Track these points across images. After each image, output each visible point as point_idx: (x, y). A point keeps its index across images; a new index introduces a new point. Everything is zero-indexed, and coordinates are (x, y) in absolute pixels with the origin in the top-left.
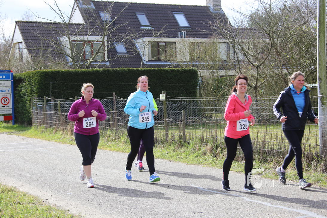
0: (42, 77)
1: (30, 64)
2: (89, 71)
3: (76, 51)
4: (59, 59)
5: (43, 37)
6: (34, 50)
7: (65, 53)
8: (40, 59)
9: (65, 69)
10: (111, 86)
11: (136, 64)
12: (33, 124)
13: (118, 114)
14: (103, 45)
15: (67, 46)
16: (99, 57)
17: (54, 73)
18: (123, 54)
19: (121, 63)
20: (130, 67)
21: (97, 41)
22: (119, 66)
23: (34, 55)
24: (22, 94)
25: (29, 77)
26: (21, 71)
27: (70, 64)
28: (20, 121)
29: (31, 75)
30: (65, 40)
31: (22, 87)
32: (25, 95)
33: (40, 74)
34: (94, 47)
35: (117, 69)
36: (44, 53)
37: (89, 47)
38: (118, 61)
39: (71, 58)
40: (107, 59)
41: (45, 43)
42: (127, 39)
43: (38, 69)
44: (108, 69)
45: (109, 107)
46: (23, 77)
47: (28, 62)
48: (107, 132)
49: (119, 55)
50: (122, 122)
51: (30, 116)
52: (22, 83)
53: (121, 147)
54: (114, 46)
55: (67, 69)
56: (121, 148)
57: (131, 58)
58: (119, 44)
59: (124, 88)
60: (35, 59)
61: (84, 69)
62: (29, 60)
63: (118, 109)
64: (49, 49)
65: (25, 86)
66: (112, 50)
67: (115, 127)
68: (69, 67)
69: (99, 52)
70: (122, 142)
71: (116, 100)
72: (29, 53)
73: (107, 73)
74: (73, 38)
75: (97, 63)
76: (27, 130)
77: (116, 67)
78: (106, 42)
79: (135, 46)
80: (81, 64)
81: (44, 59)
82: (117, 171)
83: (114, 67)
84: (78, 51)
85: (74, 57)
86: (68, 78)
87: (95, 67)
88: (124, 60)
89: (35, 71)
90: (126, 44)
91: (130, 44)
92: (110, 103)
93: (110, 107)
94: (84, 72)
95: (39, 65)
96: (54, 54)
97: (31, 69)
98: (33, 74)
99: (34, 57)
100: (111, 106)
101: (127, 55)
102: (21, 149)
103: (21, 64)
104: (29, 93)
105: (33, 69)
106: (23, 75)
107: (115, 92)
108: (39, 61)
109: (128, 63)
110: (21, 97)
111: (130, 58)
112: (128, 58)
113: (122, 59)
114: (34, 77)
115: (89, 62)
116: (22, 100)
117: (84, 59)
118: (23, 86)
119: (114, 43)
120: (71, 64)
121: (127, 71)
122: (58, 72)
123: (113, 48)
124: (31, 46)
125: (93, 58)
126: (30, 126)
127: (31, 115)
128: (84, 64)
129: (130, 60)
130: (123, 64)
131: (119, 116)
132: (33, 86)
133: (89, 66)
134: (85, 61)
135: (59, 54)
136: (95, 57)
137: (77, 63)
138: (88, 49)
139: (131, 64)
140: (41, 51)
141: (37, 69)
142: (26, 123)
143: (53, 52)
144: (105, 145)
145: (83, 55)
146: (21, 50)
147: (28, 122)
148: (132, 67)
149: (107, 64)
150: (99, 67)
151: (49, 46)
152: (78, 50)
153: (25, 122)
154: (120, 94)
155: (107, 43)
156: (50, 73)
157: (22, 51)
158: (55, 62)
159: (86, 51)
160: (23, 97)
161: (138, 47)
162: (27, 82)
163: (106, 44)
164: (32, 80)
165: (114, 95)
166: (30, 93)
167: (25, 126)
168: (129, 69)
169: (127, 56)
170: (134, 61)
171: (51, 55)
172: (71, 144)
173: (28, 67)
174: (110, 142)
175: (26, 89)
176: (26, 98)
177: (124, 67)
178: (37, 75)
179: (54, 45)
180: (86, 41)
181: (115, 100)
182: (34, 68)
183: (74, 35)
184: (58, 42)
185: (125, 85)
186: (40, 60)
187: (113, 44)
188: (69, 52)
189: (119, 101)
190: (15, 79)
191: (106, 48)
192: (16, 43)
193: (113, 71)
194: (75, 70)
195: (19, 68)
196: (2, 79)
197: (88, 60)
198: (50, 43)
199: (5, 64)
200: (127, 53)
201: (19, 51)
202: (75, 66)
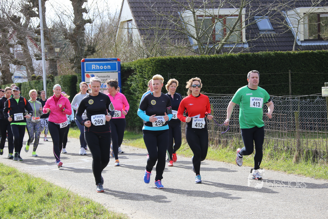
0: (157, 67)
1: (142, 50)
2: (220, 57)
3: (202, 30)
4: (180, 41)
5: (159, 12)
6: (147, 30)
7: (188, 33)
8: (155, 42)
9: (188, 55)
11: (286, 46)
14: (240, 21)
15: (190, 23)
16: (234, 37)
17: (174, 61)
18: (268, 33)
19: (265, 44)
20: (278, 51)
21: (232, 16)
22: (262, 50)
23: (147, 37)
24: (131, 90)
25: (141, 66)
26: (130, 59)
27: (194, 48)
28: (129, 126)
29: (144, 65)
30: (187, 15)
31: (131, 81)
32: (136, 92)
33: (155, 63)
34: (227, 23)
35: (259, 53)
36: (160, 34)
37: (221, 24)
38: (260, 42)
39: (196, 39)
40: (246, 40)
41: (162, 20)
42: (274, 11)
43: (153, 55)
44: (247, 53)
46: (133, 67)
47: (140, 46)
49: (262, 34)
52: (132, 75)
53: (266, 162)
54: (255, 22)
55: (191, 55)
57: (280, 37)
58: (262, 18)
59: (269, 80)
60: (148, 42)
61: (213, 54)
62: (141, 43)
64: (167, 29)
65: (136, 78)
66: (252, 27)
68: (193, 52)
69: (234, 30)
70: (267, 156)
72: (141, 34)
73: (245, 59)
74: (199, 12)
75: (231, 46)
77: (258, 51)
78: (243, 17)
79: (284, 21)
80: (210, 48)
81: (161, 42)
83: (255, 51)
84: (205, 29)
85: (201, 38)
86: (192, 67)
87: (228, 52)
88: (269, 41)
89: (148, 58)
90: (273, 18)
91: (278, 17)
94: (214, 58)
95: (154, 51)
96: (174, 34)
97: (143, 57)
98: (146, 62)
99: (147, 39)
101: (273, 34)
103: (130, 50)
104: (141, 88)
105: (147, 56)
106: (133, 64)
108: (154, 45)
109: (275, 44)
110: (130, 94)
111: (277, 37)
112: (274, 37)
113: (267, 39)
114: (147, 67)
115: (220, 45)
116: (132, 99)
117: (214, 42)
118: (134, 79)
119: (255, 17)
120: (196, 49)
121: (273, 56)
122: (179, 59)
123: (254, 24)
124: (143, 25)
125: (226, 39)
128: (214, 48)
129: (277, 41)
130: (267, 46)
132: (146, 78)
133: (220, 50)
135: (179, 34)
136: (228, 37)
137: (204, 47)
138: (218, 26)
139: (278, 46)
140: (156, 31)
141: (151, 56)
143: (173, 33)
145: (212, 35)
146: (130, 31)
148: (281, 51)
149: (245, 47)
150: (234, 52)
151: (167, 25)
153: (135, 127)
155: (246, 18)
156: (168, 61)
157: (132, 33)
158: (174, 45)
159: (216, 29)
161: (289, 21)
162: (138, 74)
163: (243, 20)
164: (145, 71)
167: (136, 132)
168: (277, 53)
169: (273, 35)
170: (283, 42)
171: (169, 37)
173: (140, 53)
175: (137, 83)
176: (137, 95)
177: (268, 51)
178: (152, 64)
179: (174, 23)
180: (216, 16)
182: (147, 55)
183: (200, 8)
184: (179, 18)
185: (270, 76)
186: (154, 44)
187: (253, 19)
188: (193, 31)
190: (123, 70)
191: (244, 25)
192: (124, 22)
193: (253, 57)
194: (201, 56)
195: (128, 55)
196: (107, 70)
197: (219, 41)
198: (168, 20)
199: (110, 49)
200: (274, 31)
201: (128, 32)
202: (202, 51)
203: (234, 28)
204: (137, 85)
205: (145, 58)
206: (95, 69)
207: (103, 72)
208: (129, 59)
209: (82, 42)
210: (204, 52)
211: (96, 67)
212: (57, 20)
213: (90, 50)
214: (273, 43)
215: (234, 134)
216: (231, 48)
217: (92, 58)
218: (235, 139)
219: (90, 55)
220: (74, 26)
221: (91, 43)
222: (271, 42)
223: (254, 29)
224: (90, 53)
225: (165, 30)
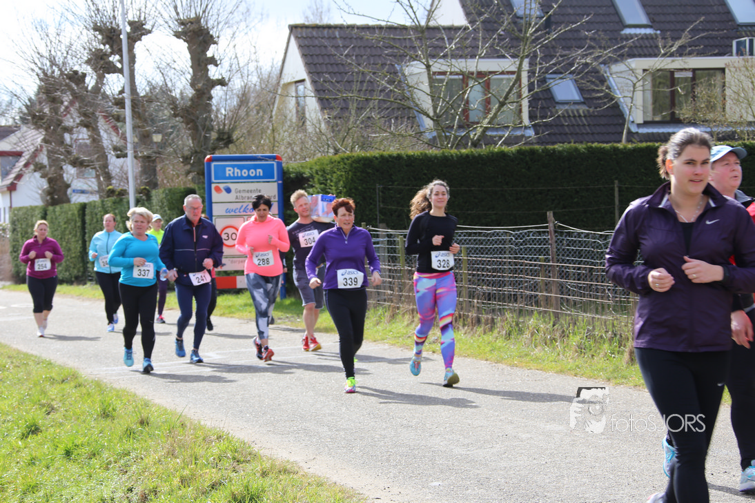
0: (355, 172)
1: (325, 139)
2: (480, 155)
3: (444, 100)
4: (399, 122)
5: (359, 65)
6: (334, 99)
7: (417, 105)
8: (350, 123)
9: (416, 150)
10: (540, 193)
11: (608, 134)
14: (518, 84)
15: (421, 87)
16: (507, 115)
17: (388, 161)
18: (572, 107)
19: (567, 130)
20: (593, 142)
21: (503, 73)
22: (561, 140)
23: (335, 113)
25: (324, 171)
26: (302, 157)
27: (428, 136)
29: (328, 168)
30: (415, 71)
33: (351, 165)
34: (493, 87)
35: (556, 146)
36: (362, 108)
37: (481, 90)
38: (557, 126)
39: (432, 119)
40: (529, 122)
41: (364, 81)
42: (586, 65)
43: (346, 149)
44: (532, 147)
45: (533, 252)
46: (307, 173)
47: (320, 131)
48: (529, 320)
49: (561, 110)
50: (571, 293)
53: (571, 361)
54: (548, 86)
55: (421, 150)
56: (571, 364)
57: (595, 116)
58: (561, 78)
59: (576, 200)
60: (337, 123)
61: (465, 148)
62: (323, 126)
63: (559, 257)
64: (375, 98)
66: (541, 96)
67: (551, 306)
68: (426, 143)
69: (507, 101)
70: (573, 349)
71: (556, 232)
72: (323, 108)
73: (528, 158)
74: (438, 65)
75: (500, 133)
77: (554, 143)
78: (524, 75)
79: (606, 84)
80: (459, 136)
81: (362, 123)
82: (561, 428)
83: (547, 143)
84: (450, 99)
85: (441, 116)
86: (425, 174)
87: (496, 143)
88: (575, 123)
89: (337, 156)
90: (582, 78)
91: (593, 77)
92: (538, 241)
93: (538, 252)
94: (467, 156)
95: (349, 141)
96: (388, 109)
97: (327, 152)
98: (332, 163)
99: (335, 118)
100: (540, 249)
101: (582, 109)
103: (301, 139)
105: (334, 151)
106: (306, 167)
107: (552, 209)
108: (349, 129)
109: (585, 129)
111: (590, 116)
112: (585, 116)
113: (570, 120)
114: (335, 173)
115: (480, 130)
117: (466, 124)
119: (548, 76)
120: (432, 137)
121: (584, 153)
122: (399, 157)
123: (546, 90)
124: (328, 90)
125: (492, 119)
128: (467, 137)
129: (591, 123)
130: (571, 134)
131: (561, 276)
133: (479, 140)
134: (469, 126)
135: (398, 109)
136: (495, 114)
137: (448, 134)
138: (475, 94)
139: (593, 134)
140: (353, 103)
141: (344, 151)
143: (385, 106)
144: (526, 355)
145: (464, 110)
146: (302, 103)
148: (599, 142)
149: (527, 135)
150: (506, 144)
151: (374, 90)
152: (452, 97)
154: (567, 215)
155: (529, 77)
156: (377, 162)
157: (306, 105)
158: (389, 130)
159: (470, 99)
161: (614, 84)
163: (525, 81)
164: (331, 181)
165: (548, 219)
168: (591, 147)
169: (584, 112)
170: (603, 125)
171: (379, 113)
172: (434, 352)
173: (320, 145)
174: (539, 348)
177: (575, 143)
178: (344, 168)
179: (388, 86)
180: (472, 73)
181: (553, 233)
182: (335, 149)
183: (440, 58)
184: (398, 76)
185: (577, 192)
186: (350, 127)
187: (543, 81)
188: (426, 103)
190: (287, 178)
191: (525, 92)
192: (290, 84)
193: (544, 154)
194: (441, 151)
195: (297, 149)
196: (255, 177)
197: (478, 123)
198: (378, 81)
199: (262, 138)
200: (583, 103)
201: (298, 103)
202: (443, 142)
203: (506, 98)
205: (330, 155)
206: (232, 175)
207: (248, 182)
208: (298, 157)
209: (207, 123)
211: (233, 173)
212: (158, 80)
213: (222, 140)
214: (582, 127)
215: (508, 306)
217: (226, 153)
218: (508, 315)
219: (221, 148)
220: (190, 92)
221: (224, 125)
222: (578, 125)
223: (545, 99)
224: (221, 144)
225: (371, 99)
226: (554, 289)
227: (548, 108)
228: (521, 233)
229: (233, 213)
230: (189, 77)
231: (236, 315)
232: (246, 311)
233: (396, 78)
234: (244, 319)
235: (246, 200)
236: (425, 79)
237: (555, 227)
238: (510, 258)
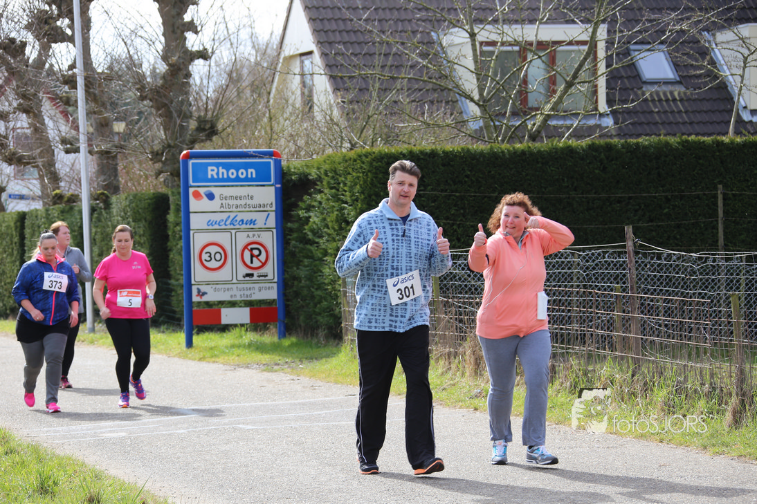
0: (376, 173)
1: (338, 129)
2: (539, 151)
3: (493, 80)
4: (435, 107)
5: (383, 33)
6: (350, 77)
7: (457, 86)
8: (371, 108)
9: (455, 144)
10: (619, 202)
11: (711, 123)
12: (347, 335)
13: (642, 304)
14: (592, 56)
15: (463, 62)
16: (576, 99)
18: (664, 88)
19: (657, 118)
20: (689, 135)
21: (570, 43)
22: (648, 132)
23: (350, 96)
24: (309, 233)
25: (335, 172)
26: (307, 153)
27: (474, 126)
28: (303, 324)
29: (341, 168)
30: (456, 41)
31: (309, 208)
32: (321, 237)
33: (370, 164)
34: (558, 62)
35: (640, 140)
36: (386, 90)
37: (542, 66)
38: (643, 112)
39: (477, 104)
40: (606, 107)
41: (390, 54)
42: (682, 32)
43: (365, 144)
44: (609, 140)
45: (609, 279)
46: (313, 174)
47: (332, 120)
48: (602, 368)
49: (648, 91)
50: (656, 333)
51: (338, 310)
52: (310, 195)
54: (632, 59)
55: (463, 145)
57: (695, 100)
58: (649, 50)
59: (666, 210)
60: (353, 110)
61: (521, 142)
62: (336, 113)
63: (643, 286)
64: (403, 76)
65: (320, 203)
66: (624, 74)
67: (630, 349)
68: (470, 136)
69: (576, 81)
70: (658, 406)
71: (637, 253)
72: (336, 89)
73: (602, 156)
74: (485, 33)
75: (568, 122)
76: (328, 356)
77: (639, 136)
78: (601, 46)
79: (708, 57)
80: (513, 126)
81: (386, 108)
83: (631, 136)
84: (501, 79)
85: (489, 100)
86: (467, 176)
87: (561, 136)
88: (667, 109)
89: (353, 152)
90: (677, 50)
91: (691, 48)
92: (615, 265)
93: (615, 279)
94: (523, 152)
95: (369, 133)
96: (420, 90)
97: (341, 147)
98: (346, 161)
99: (351, 102)
100: (618, 276)
101: (678, 91)
102: (308, 424)
103: (306, 129)
104: (333, 228)
105: (349, 145)
106: (313, 167)
107: (632, 223)
108: (369, 117)
109: (682, 117)
110: (307, 243)
111: (688, 100)
112: (681, 100)
113: (662, 106)
114: (349, 174)
115: (540, 119)
116: (310, 254)
117: (523, 110)
118: (315, 204)
119: (632, 47)
120: (477, 127)
121: (677, 149)
123: (629, 66)
124: (342, 65)
125: (556, 104)
126: (337, 341)
127: (338, 304)
128: (522, 127)
129: (689, 109)
130: (663, 123)
131: (646, 311)
132: (346, 203)
133: (538, 131)
134: (525, 114)
135: (435, 90)
136: (561, 98)
137: (497, 123)
138: (536, 70)
139: (691, 123)
140: (374, 82)
141: (362, 146)
142: (322, 333)
143: (417, 86)
145: (520, 93)
146: (308, 81)
147: (330, 328)
148: (697, 134)
149: (604, 125)
150: (575, 136)
151: (401, 66)
152: (503, 75)
153: (318, 328)
154: (652, 231)
155: (607, 49)
157: (313, 85)
158: (421, 119)
159: (530, 78)
160: (312, 243)
161: (720, 58)
162: (326, 191)
163: (601, 54)
164: (345, 184)
165: (627, 236)
166: (335, 230)
167: (319, 342)
168: (687, 141)
169: (679, 94)
170: (706, 112)
171: (408, 96)
172: (476, 409)
173: (331, 137)
175: (322, 214)
176: (324, 247)
177: (665, 135)
178: (361, 167)
179: (420, 60)
180: (531, 44)
181: (632, 254)
182: (350, 143)
183: (488, 24)
184: (433, 48)
185: (668, 200)
186: (370, 114)
187: (627, 53)
188: (470, 83)
189: (646, 258)
190: (288, 181)
191: (602, 68)
192: (292, 57)
193: (624, 150)
194: (489, 146)
195: (301, 142)
196: (246, 179)
197: (537, 109)
198: (407, 54)
199: (256, 128)
200: (680, 83)
201: (304, 84)
202: (492, 133)
203: (575, 76)
204: (324, 219)
205: (344, 150)
206: (216, 177)
207: (237, 186)
208: (303, 153)
209: (184, 108)
210: (497, 137)
211: (218, 174)
212: (121, 51)
213: (204, 130)
214: (677, 115)
215: (573, 349)
216: (568, 128)
217: (208, 148)
218: (574, 362)
219: (202, 141)
220: (162, 67)
221: (206, 110)
222: (672, 112)
223: (628, 78)
224: (202, 136)
225: (398, 78)
226: (633, 328)
227: (632, 89)
228: (593, 254)
229: (216, 227)
230: (160, 47)
231: (220, 360)
232: (233, 354)
233: (431, 50)
234: (230, 365)
235: (234, 209)
236: (468, 51)
237: (635, 247)
238: (578, 286)
